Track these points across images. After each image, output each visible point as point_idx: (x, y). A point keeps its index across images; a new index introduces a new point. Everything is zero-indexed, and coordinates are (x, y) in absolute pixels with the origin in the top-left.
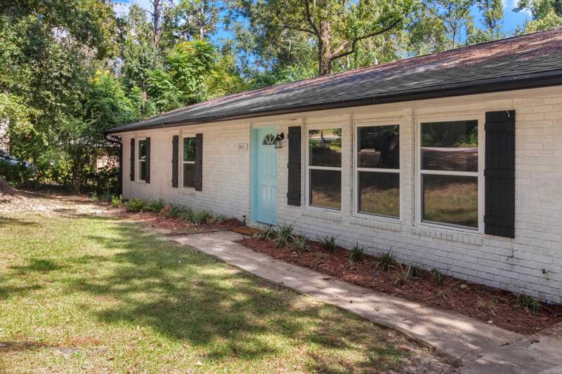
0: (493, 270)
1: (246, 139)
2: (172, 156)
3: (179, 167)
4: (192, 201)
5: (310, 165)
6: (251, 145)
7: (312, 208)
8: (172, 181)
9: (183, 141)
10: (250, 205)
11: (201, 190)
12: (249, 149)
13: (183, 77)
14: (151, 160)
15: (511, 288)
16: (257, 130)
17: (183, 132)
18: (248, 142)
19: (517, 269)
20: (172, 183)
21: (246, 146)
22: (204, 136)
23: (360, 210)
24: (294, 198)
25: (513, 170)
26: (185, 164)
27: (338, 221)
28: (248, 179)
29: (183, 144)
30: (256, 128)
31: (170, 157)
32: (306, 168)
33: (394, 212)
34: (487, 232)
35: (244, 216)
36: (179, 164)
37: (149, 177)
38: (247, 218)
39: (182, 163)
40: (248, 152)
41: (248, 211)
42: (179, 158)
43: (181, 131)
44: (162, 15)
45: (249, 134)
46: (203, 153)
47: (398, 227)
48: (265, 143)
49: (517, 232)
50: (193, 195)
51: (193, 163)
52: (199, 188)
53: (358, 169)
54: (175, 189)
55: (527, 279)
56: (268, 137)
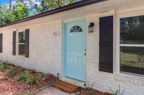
1: (59, 29)
2: (12, 41)
3: (16, 46)
4: (23, 62)
6: (62, 33)
8: (13, 52)
9: (18, 34)
10: (62, 67)
11: (29, 57)
12: (61, 35)
13: (18, 17)
14: (3, 43)
16: (65, 24)
17: (18, 29)
18: (61, 31)
20: (12, 53)
21: (59, 33)
22: (30, 30)
26: (19, 44)
28: (61, 52)
29: (18, 35)
30: (65, 23)
31: (12, 42)
35: (58, 74)
36: (16, 44)
37: (2, 50)
38: (60, 74)
39: (17, 44)
40: (61, 37)
41: (61, 71)
42: (16, 42)
43: (17, 29)
44: (12, 6)
45: (61, 26)
46: (30, 38)
48: (72, 31)
50: (24, 59)
51: (24, 44)
52: (27, 56)
54: (14, 56)
56: (74, 28)
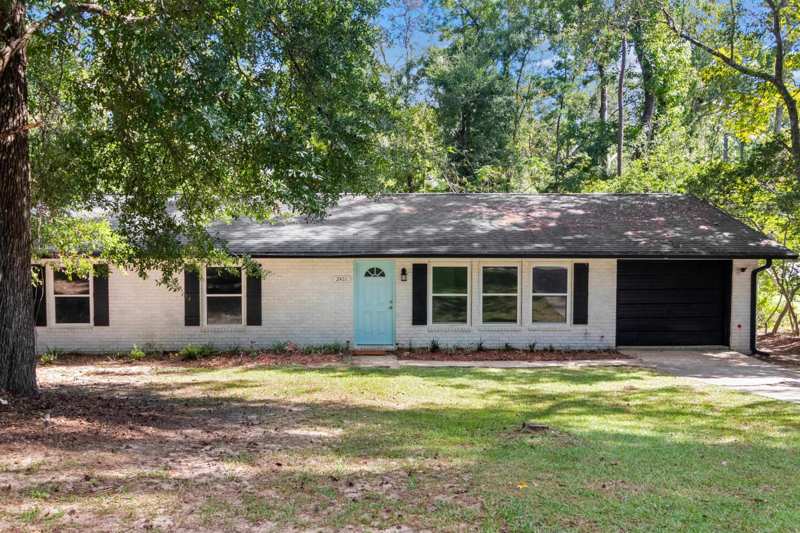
1: (347, 272)
3: (201, 301)
5: (433, 293)
7: (438, 325)
8: (186, 319)
11: (260, 325)
14: (111, 295)
16: (357, 264)
18: (351, 274)
19: (589, 338)
21: (349, 278)
22: (264, 267)
23: (484, 321)
24: (419, 318)
25: (587, 292)
29: (205, 274)
32: (430, 295)
35: (348, 342)
36: (201, 298)
39: (203, 296)
45: (352, 267)
46: (263, 284)
47: (517, 328)
48: (367, 275)
49: (589, 321)
53: (482, 294)
54: (193, 329)
55: (594, 342)
56: (372, 270)
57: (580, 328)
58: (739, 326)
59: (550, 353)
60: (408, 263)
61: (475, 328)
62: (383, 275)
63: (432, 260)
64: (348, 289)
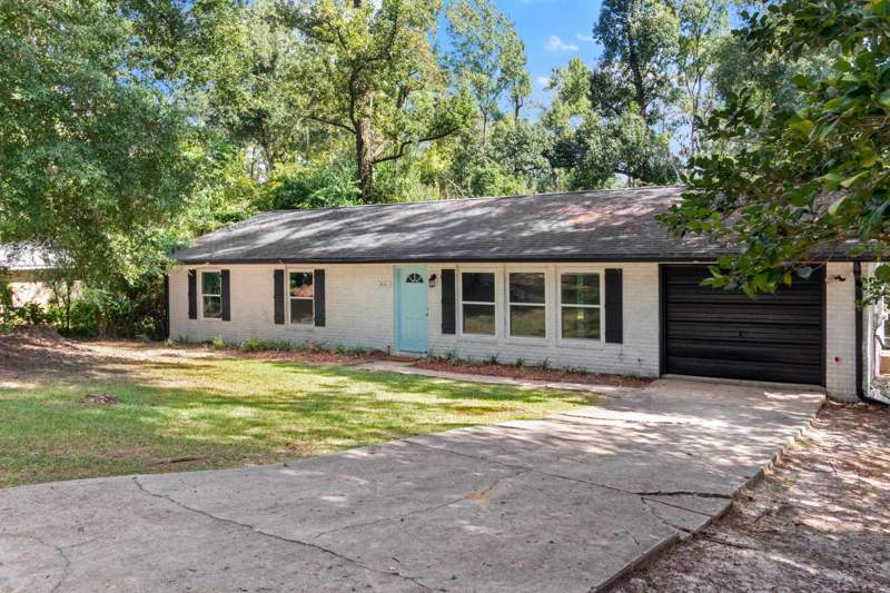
0: (611, 364)
1: (388, 278)
2: (272, 291)
3: (285, 303)
5: (464, 300)
6: (394, 282)
7: (466, 335)
8: (275, 317)
9: (289, 276)
10: (394, 336)
11: (324, 326)
12: (392, 287)
14: (232, 295)
15: (621, 373)
16: (399, 270)
17: (290, 266)
18: (391, 280)
19: (625, 361)
20: (274, 320)
21: (389, 282)
22: (326, 272)
23: (511, 334)
24: (448, 327)
25: (621, 303)
26: (292, 300)
27: (494, 343)
28: (392, 313)
29: (289, 279)
30: (398, 267)
31: (269, 292)
32: (460, 303)
33: (541, 333)
34: (608, 341)
35: (389, 347)
36: (284, 299)
37: (230, 315)
38: (392, 348)
39: (288, 298)
40: (391, 289)
41: (392, 341)
42: (285, 293)
43: (286, 265)
45: (392, 272)
46: (326, 288)
47: (545, 344)
48: (408, 281)
49: (624, 340)
50: (310, 330)
52: (321, 324)
53: (509, 304)
54: (280, 327)
55: (629, 366)
56: (412, 276)
57: (614, 347)
58: (837, 359)
59: (581, 375)
60: (437, 268)
61: (502, 340)
62: (421, 281)
63: (461, 264)
64: (389, 294)
